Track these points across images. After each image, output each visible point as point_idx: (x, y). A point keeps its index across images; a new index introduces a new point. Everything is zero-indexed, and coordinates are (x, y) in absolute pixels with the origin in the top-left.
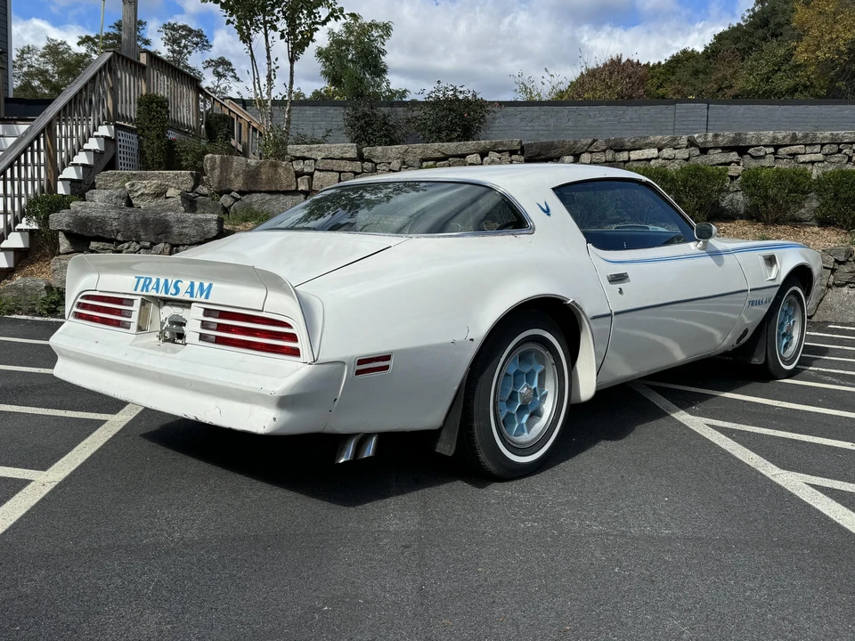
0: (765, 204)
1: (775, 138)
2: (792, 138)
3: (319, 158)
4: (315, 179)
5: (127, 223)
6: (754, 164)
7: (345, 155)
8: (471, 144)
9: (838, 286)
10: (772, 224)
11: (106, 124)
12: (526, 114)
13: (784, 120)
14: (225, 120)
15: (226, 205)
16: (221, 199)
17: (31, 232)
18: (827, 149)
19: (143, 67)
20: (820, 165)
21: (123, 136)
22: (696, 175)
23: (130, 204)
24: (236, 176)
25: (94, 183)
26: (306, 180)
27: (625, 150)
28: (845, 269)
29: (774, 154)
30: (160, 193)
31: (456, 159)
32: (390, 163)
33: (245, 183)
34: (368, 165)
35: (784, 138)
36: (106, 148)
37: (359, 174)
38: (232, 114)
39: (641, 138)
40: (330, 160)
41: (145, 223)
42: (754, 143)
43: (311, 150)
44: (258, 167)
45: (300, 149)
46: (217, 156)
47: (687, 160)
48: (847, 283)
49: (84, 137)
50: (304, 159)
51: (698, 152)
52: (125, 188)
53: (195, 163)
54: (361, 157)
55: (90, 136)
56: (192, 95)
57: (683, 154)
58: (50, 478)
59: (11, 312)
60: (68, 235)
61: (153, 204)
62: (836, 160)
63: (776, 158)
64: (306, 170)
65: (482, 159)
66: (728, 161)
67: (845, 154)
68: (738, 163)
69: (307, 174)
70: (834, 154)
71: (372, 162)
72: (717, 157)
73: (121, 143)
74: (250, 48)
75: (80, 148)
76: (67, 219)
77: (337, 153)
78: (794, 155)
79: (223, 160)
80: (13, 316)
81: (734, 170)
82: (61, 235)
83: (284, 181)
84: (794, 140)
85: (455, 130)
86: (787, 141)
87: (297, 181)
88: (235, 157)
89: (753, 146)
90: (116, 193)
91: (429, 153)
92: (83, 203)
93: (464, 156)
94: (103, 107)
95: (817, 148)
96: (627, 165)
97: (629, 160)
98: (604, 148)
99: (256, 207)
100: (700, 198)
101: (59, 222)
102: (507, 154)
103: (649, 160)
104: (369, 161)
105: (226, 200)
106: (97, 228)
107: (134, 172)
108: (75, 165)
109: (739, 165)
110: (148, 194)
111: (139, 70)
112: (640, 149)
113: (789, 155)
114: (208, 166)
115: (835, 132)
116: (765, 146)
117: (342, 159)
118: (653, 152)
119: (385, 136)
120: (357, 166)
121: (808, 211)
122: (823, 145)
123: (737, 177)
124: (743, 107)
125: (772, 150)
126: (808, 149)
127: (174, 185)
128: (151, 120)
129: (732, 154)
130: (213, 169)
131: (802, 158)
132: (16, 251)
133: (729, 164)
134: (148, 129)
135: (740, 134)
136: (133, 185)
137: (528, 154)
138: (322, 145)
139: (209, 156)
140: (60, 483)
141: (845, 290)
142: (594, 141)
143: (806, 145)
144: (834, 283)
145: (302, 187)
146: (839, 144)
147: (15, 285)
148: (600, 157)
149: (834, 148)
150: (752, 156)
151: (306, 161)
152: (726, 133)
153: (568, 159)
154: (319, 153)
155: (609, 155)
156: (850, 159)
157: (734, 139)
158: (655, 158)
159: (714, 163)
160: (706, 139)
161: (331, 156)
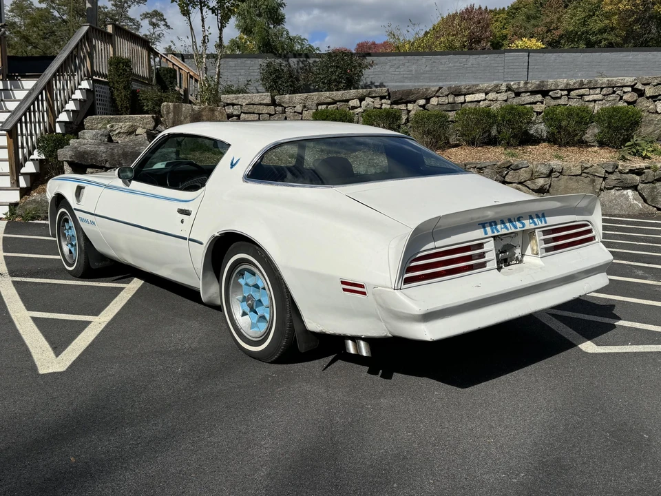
0: (559, 132)
1: (568, 84)
2: (580, 84)
3: (244, 104)
5: (112, 155)
6: (553, 103)
7: (262, 102)
8: (353, 92)
9: (608, 189)
10: (565, 146)
11: (86, 79)
12: (395, 62)
13: (585, 64)
14: (171, 72)
17: (41, 161)
18: (604, 91)
19: (110, 35)
20: (600, 102)
21: (99, 88)
22: (510, 112)
23: (110, 140)
24: (185, 118)
25: (83, 125)
27: (462, 95)
28: (613, 177)
29: (568, 95)
30: (132, 132)
31: (342, 103)
32: (295, 107)
34: (279, 109)
35: (574, 84)
36: (87, 97)
37: (273, 115)
38: (175, 67)
39: (473, 85)
40: (252, 106)
41: (125, 155)
42: (553, 88)
43: (238, 98)
44: (200, 112)
45: (230, 98)
46: (170, 104)
47: (506, 101)
48: (614, 187)
49: (72, 90)
50: (233, 105)
51: (513, 95)
52: (106, 128)
53: (154, 108)
54: (274, 103)
55: (76, 89)
56: (145, 53)
57: (503, 96)
58: (102, 320)
59: (33, 219)
60: (71, 164)
61: (127, 140)
62: (612, 98)
63: (569, 98)
64: (234, 113)
65: (361, 103)
66: (535, 101)
67: (618, 94)
68: (542, 103)
69: (236, 116)
70: (609, 94)
71: (282, 106)
72: (526, 98)
73: (98, 93)
74: (189, 19)
75: (70, 98)
76: (70, 153)
77: (257, 100)
78: (581, 96)
79: (175, 107)
80: (36, 222)
81: (538, 108)
82: (65, 164)
84: (582, 85)
85: (341, 82)
86: (577, 86)
88: (184, 105)
89: (552, 90)
90: (101, 132)
91: (323, 99)
92: (78, 140)
93: (347, 101)
94: (84, 67)
95: (598, 91)
96: (463, 105)
97: (465, 102)
98: (447, 93)
100: (513, 129)
101: (65, 155)
102: (378, 99)
103: (479, 101)
104: (280, 105)
106: (92, 159)
107: (112, 116)
108: (67, 111)
109: (543, 104)
110: (123, 133)
111: (108, 38)
112: (473, 94)
113: (578, 96)
114: (164, 111)
115: (610, 79)
116: (561, 90)
117: (261, 104)
118: (481, 96)
119: (291, 86)
120: (271, 109)
121: (591, 136)
122: (602, 88)
123: (542, 112)
124: (555, 54)
125: (566, 92)
126: (592, 92)
127: (141, 125)
128: (119, 76)
129: (537, 96)
130: (168, 113)
131: (587, 98)
132: (31, 174)
133: (535, 103)
134: (117, 82)
135: (543, 82)
136: (112, 126)
137: (393, 99)
138: (246, 95)
139: (165, 103)
140: (109, 322)
141: (613, 191)
142: (440, 88)
143: (590, 89)
144: (605, 187)
146: (613, 87)
147: (34, 200)
148: (444, 100)
149: (610, 90)
150: (552, 97)
151: (235, 107)
152: (533, 81)
153: (422, 102)
154: (244, 101)
155: (451, 99)
156: (621, 98)
157: (539, 85)
158: (483, 100)
159: (525, 103)
160: (519, 85)
161: (252, 102)
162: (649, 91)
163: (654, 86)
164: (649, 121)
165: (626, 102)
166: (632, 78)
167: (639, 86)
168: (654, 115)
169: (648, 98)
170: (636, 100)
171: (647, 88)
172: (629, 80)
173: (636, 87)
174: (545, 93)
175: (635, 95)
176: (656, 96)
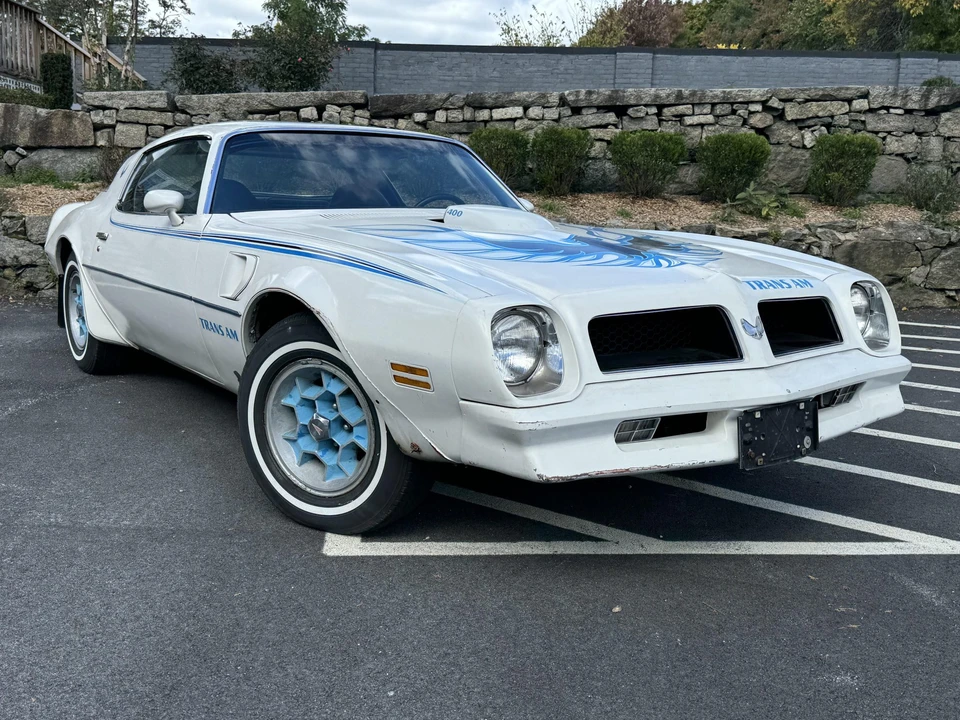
1: (657, 96)
2: (677, 96)
3: (122, 108)
4: (117, 133)
6: (633, 127)
7: (152, 105)
8: (307, 95)
14: (63, 61)
15: (10, 164)
16: (5, 156)
18: (719, 110)
20: (710, 128)
24: (22, 128)
26: (105, 134)
27: (486, 108)
29: (657, 115)
31: (287, 113)
32: (208, 115)
33: (33, 137)
34: (181, 117)
35: (668, 96)
37: (170, 127)
39: (505, 94)
40: (134, 111)
42: (632, 102)
43: (111, 98)
44: (48, 118)
45: (99, 97)
47: (556, 121)
50: (104, 108)
51: (570, 113)
57: (553, 114)
62: (729, 122)
63: (660, 121)
64: (105, 122)
65: (318, 114)
66: (604, 123)
67: (739, 115)
68: (616, 126)
69: (108, 127)
70: (726, 115)
71: (187, 113)
72: (590, 117)
77: (143, 102)
78: (680, 117)
79: (6, 108)
81: (611, 133)
83: (80, 135)
84: (680, 99)
85: (289, 78)
86: (672, 100)
87: (95, 136)
88: (22, 107)
89: (632, 106)
91: (255, 104)
93: (297, 109)
95: (707, 109)
96: (488, 125)
97: (491, 120)
98: (461, 104)
99: (46, 165)
102: (350, 108)
103: (515, 120)
104: (183, 112)
105: (10, 157)
112: (504, 107)
113: (674, 116)
115: (728, 90)
116: (645, 105)
117: (149, 109)
118: (518, 111)
120: (167, 118)
122: (713, 105)
125: (654, 110)
126: (697, 110)
129: (608, 114)
131: (688, 120)
133: (605, 126)
135: (617, 91)
137: (374, 109)
142: (450, 96)
143: (693, 105)
145: (101, 143)
146: (732, 104)
148: (456, 115)
149: (727, 108)
150: (631, 117)
151: (107, 111)
152: (601, 90)
153: (420, 117)
154: (121, 102)
155: (468, 113)
156: (745, 122)
157: (610, 96)
158: (521, 118)
159: (588, 125)
160: (577, 96)
161: (136, 105)
162: (791, 112)
163: (799, 103)
164: (792, 160)
165: (752, 128)
166: (762, 90)
167: (775, 103)
168: (799, 152)
169: (789, 122)
170: (770, 126)
171: (788, 107)
172: (757, 92)
173: (770, 103)
174: (621, 111)
175: (768, 119)
176: (803, 120)
